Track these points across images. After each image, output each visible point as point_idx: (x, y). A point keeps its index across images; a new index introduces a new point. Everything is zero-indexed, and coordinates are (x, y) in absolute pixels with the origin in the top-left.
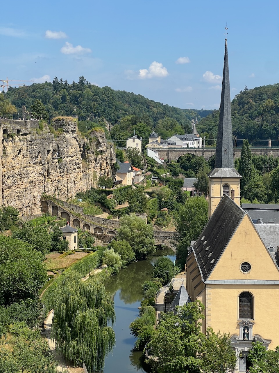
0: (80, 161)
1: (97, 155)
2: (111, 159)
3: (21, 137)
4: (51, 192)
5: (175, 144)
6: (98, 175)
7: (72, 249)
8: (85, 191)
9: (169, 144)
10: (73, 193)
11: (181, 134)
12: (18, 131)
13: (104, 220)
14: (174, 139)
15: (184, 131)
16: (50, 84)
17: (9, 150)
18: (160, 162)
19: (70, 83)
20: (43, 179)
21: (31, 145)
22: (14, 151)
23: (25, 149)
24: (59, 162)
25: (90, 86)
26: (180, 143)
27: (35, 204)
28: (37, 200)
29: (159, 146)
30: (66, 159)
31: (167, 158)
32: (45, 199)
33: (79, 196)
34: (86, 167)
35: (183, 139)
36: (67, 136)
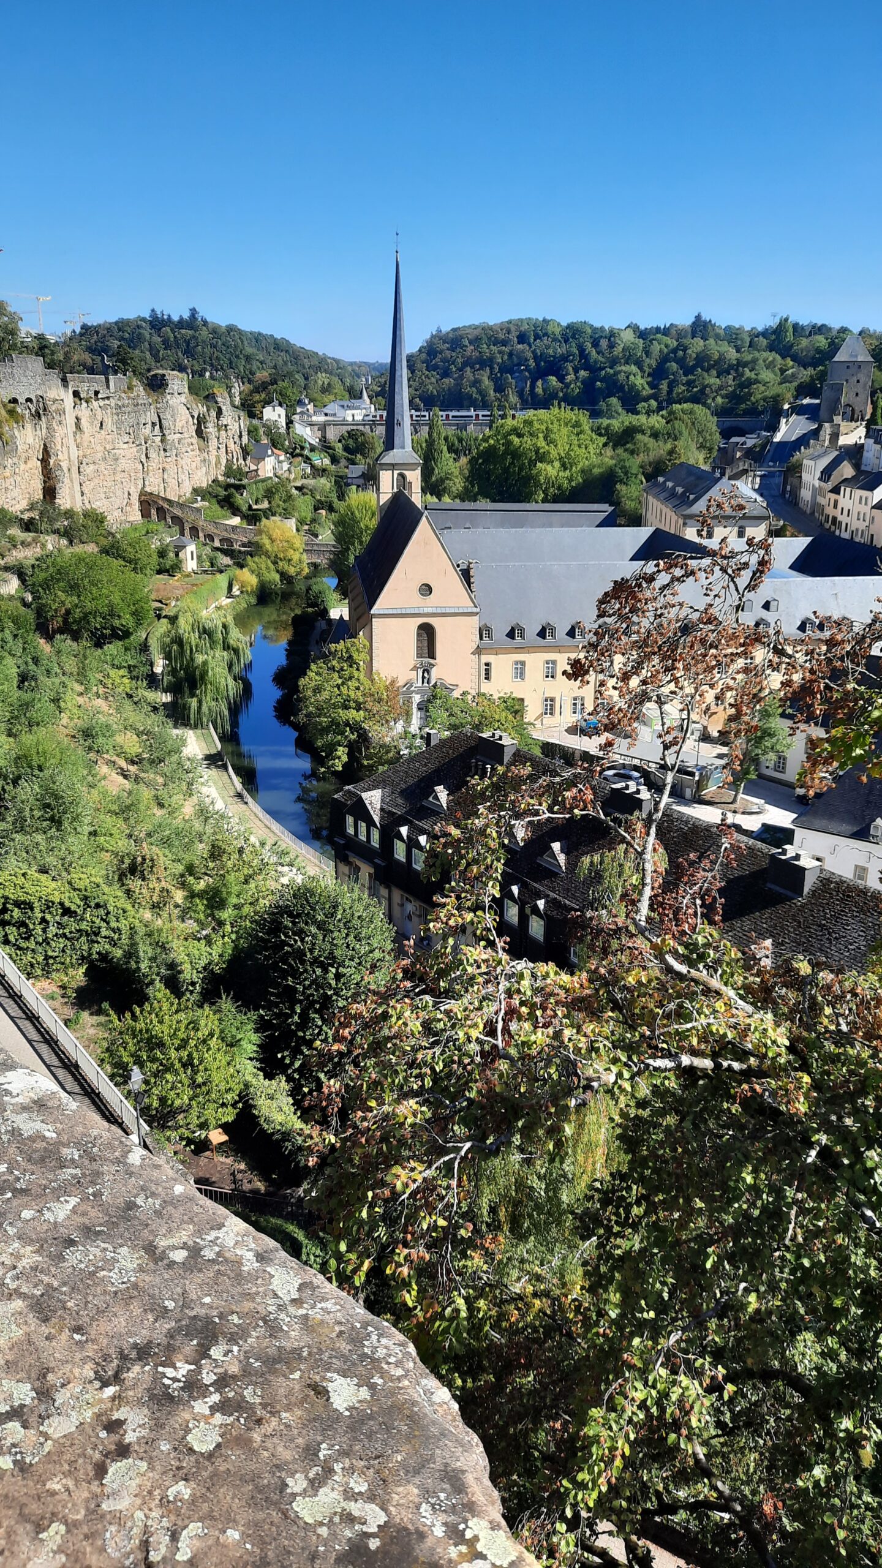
0: (193, 440)
1: (219, 430)
2: (240, 436)
3: (102, 403)
4: (154, 486)
5: (334, 414)
6: (223, 462)
7: (189, 569)
8: (204, 485)
9: (326, 415)
10: (187, 490)
12: (96, 393)
13: (234, 528)
14: (333, 407)
15: (347, 395)
16: (144, 320)
17: (84, 423)
18: (313, 441)
19: (175, 318)
20: (140, 467)
21: (118, 414)
22: (92, 423)
23: (108, 422)
24: (162, 441)
25: (205, 323)
26: (341, 414)
27: (132, 505)
28: (134, 498)
29: (313, 418)
30: (173, 437)
31: (325, 436)
32: (147, 499)
33: (195, 493)
34: (203, 448)
35: (346, 407)
36: (172, 402)
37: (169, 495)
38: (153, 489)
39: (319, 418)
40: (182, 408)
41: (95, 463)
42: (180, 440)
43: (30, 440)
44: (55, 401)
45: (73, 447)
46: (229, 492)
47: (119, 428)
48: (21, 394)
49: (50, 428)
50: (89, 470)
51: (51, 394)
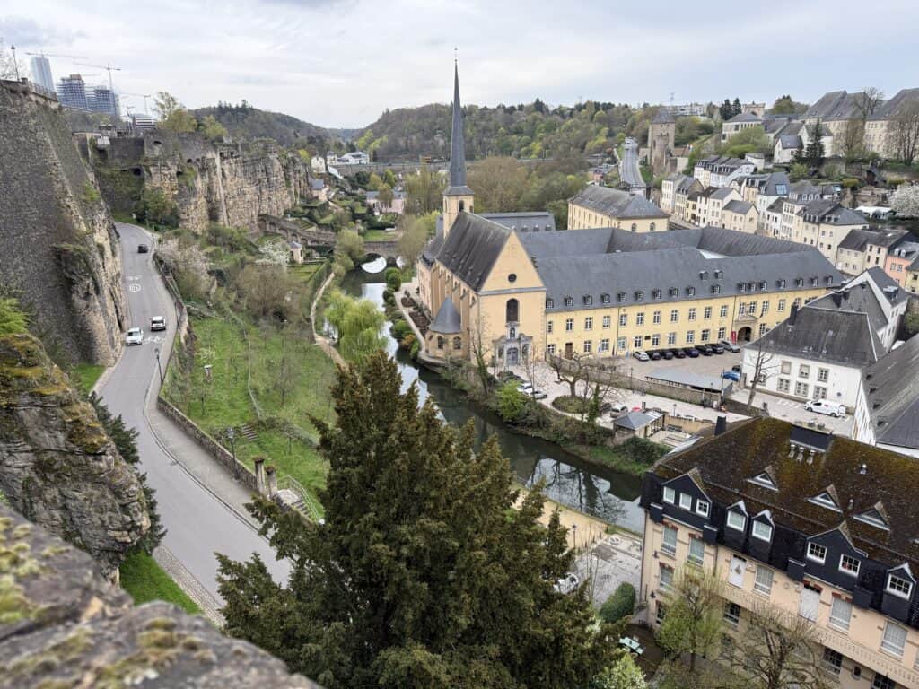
3: (235, 160)
4: (265, 209)
5: (348, 161)
6: (298, 192)
8: (290, 208)
9: (344, 161)
10: (282, 210)
11: (350, 152)
12: (232, 153)
14: (346, 156)
15: (351, 149)
17: (227, 172)
18: (341, 177)
19: (234, 106)
20: (257, 198)
23: (239, 170)
24: (268, 181)
25: (252, 109)
26: (353, 161)
27: (254, 222)
28: (255, 218)
29: (337, 163)
30: (273, 179)
31: (346, 174)
32: (263, 218)
33: (286, 213)
34: (288, 185)
35: (353, 156)
36: (271, 157)
37: (273, 215)
38: (265, 212)
39: (341, 163)
40: (276, 161)
41: (233, 197)
42: (276, 180)
43: (200, 185)
44: (211, 160)
45: (222, 189)
46: (307, 211)
47: (245, 175)
48: (194, 157)
49: (210, 177)
50: (231, 202)
51: (209, 155)
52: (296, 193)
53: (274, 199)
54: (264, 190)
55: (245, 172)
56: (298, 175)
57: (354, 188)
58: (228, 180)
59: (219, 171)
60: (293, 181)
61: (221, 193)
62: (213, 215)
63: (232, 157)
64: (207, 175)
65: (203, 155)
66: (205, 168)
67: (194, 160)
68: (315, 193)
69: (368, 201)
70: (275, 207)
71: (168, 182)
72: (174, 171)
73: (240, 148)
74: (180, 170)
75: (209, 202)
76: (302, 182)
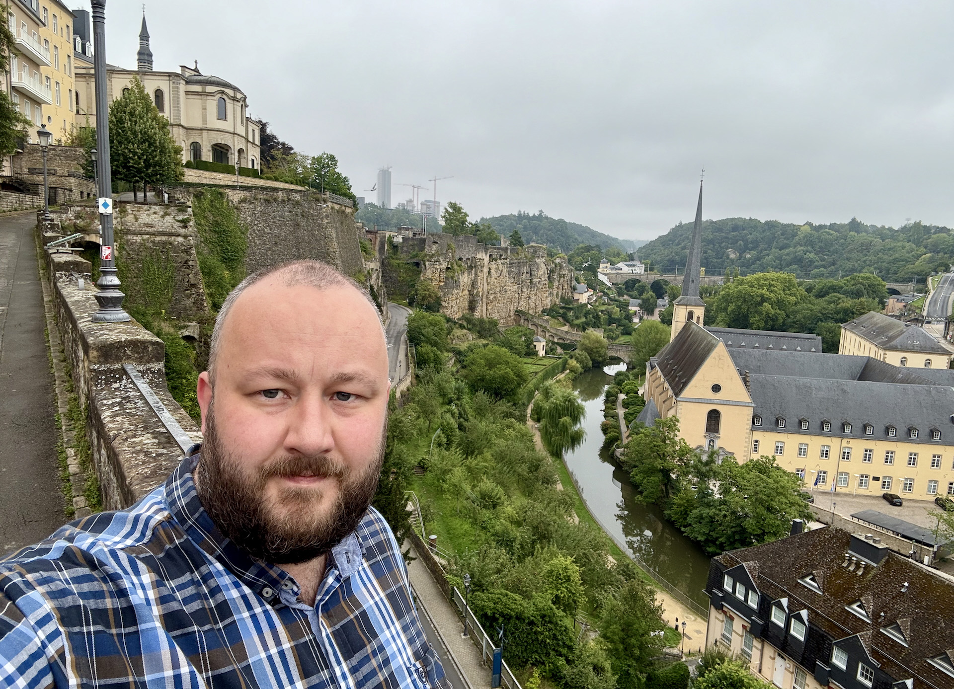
0: (546, 282)
1: (560, 277)
2: (571, 281)
3: (503, 261)
4: (523, 306)
5: (621, 269)
6: (560, 294)
7: (541, 355)
8: (549, 307)
9: (616, 269)
10: (540, 309)
11: (626, 261)
12: (501, 256)
13: (567, 332)
14: (620, 265)
15: (628, 259)
16: (515, 216)
17: (493, 271)
18: (609, 284)
19: (531, 215)
20: (517, 296)
21: (510, 267)
22: (496, 272)
23: (505, 271)
24: (531, 282)
25: (547, 218)
26: (626, 269)
27: (509, 316)
28: (512, 313)
29: (609, 271)
30: (536, 280)
31: (615, 282)
32: (518, 313)
33: (543, 312)
34: (551, 287)
35: (628, 266)
36: (538, 261)
37: (531, 312)
38: (523, 309)
39: (614, 272)
40: (543, 266)
41: (495, 293)
42: (539, 281)
43: (466, 280)
44: (480, 259)
45: (485, 285)
46: (561, 311)
47: (509, 275)
48: (465, 256)
49: (476, 274)
50: (491, 297)
51: (479, 256)
52: (557, 294)
53: (533, 298)
54: (525, 290)
55: (510, 272)
56: (562, 279)
57: (620, 294)
58: (493, 279)
59: (486, 270)
60: (556, 283)
61: (482, 287)
62: (472, 307)
63: (500, 259)
64: (473, 272)
65: (473, 255)
66: (473, 266)
67: (464, 259)
68: (576, 296)
69: (630, 308)
70: (533, 305)
71: (438, 274)
72: (444, 265)
73: (509, 252)
74: (449, 266)
75: (470, 294)
76: (566, 286)
